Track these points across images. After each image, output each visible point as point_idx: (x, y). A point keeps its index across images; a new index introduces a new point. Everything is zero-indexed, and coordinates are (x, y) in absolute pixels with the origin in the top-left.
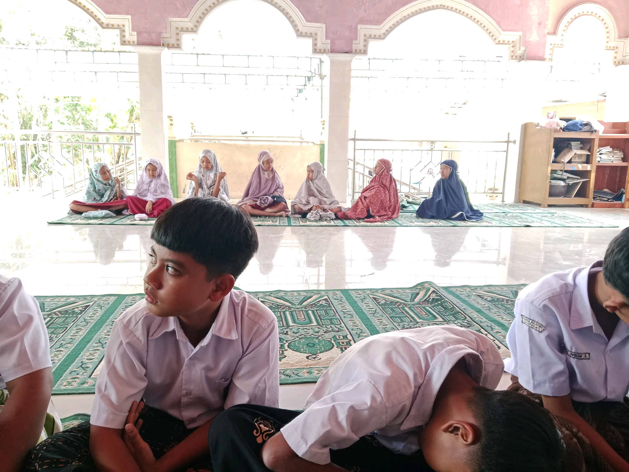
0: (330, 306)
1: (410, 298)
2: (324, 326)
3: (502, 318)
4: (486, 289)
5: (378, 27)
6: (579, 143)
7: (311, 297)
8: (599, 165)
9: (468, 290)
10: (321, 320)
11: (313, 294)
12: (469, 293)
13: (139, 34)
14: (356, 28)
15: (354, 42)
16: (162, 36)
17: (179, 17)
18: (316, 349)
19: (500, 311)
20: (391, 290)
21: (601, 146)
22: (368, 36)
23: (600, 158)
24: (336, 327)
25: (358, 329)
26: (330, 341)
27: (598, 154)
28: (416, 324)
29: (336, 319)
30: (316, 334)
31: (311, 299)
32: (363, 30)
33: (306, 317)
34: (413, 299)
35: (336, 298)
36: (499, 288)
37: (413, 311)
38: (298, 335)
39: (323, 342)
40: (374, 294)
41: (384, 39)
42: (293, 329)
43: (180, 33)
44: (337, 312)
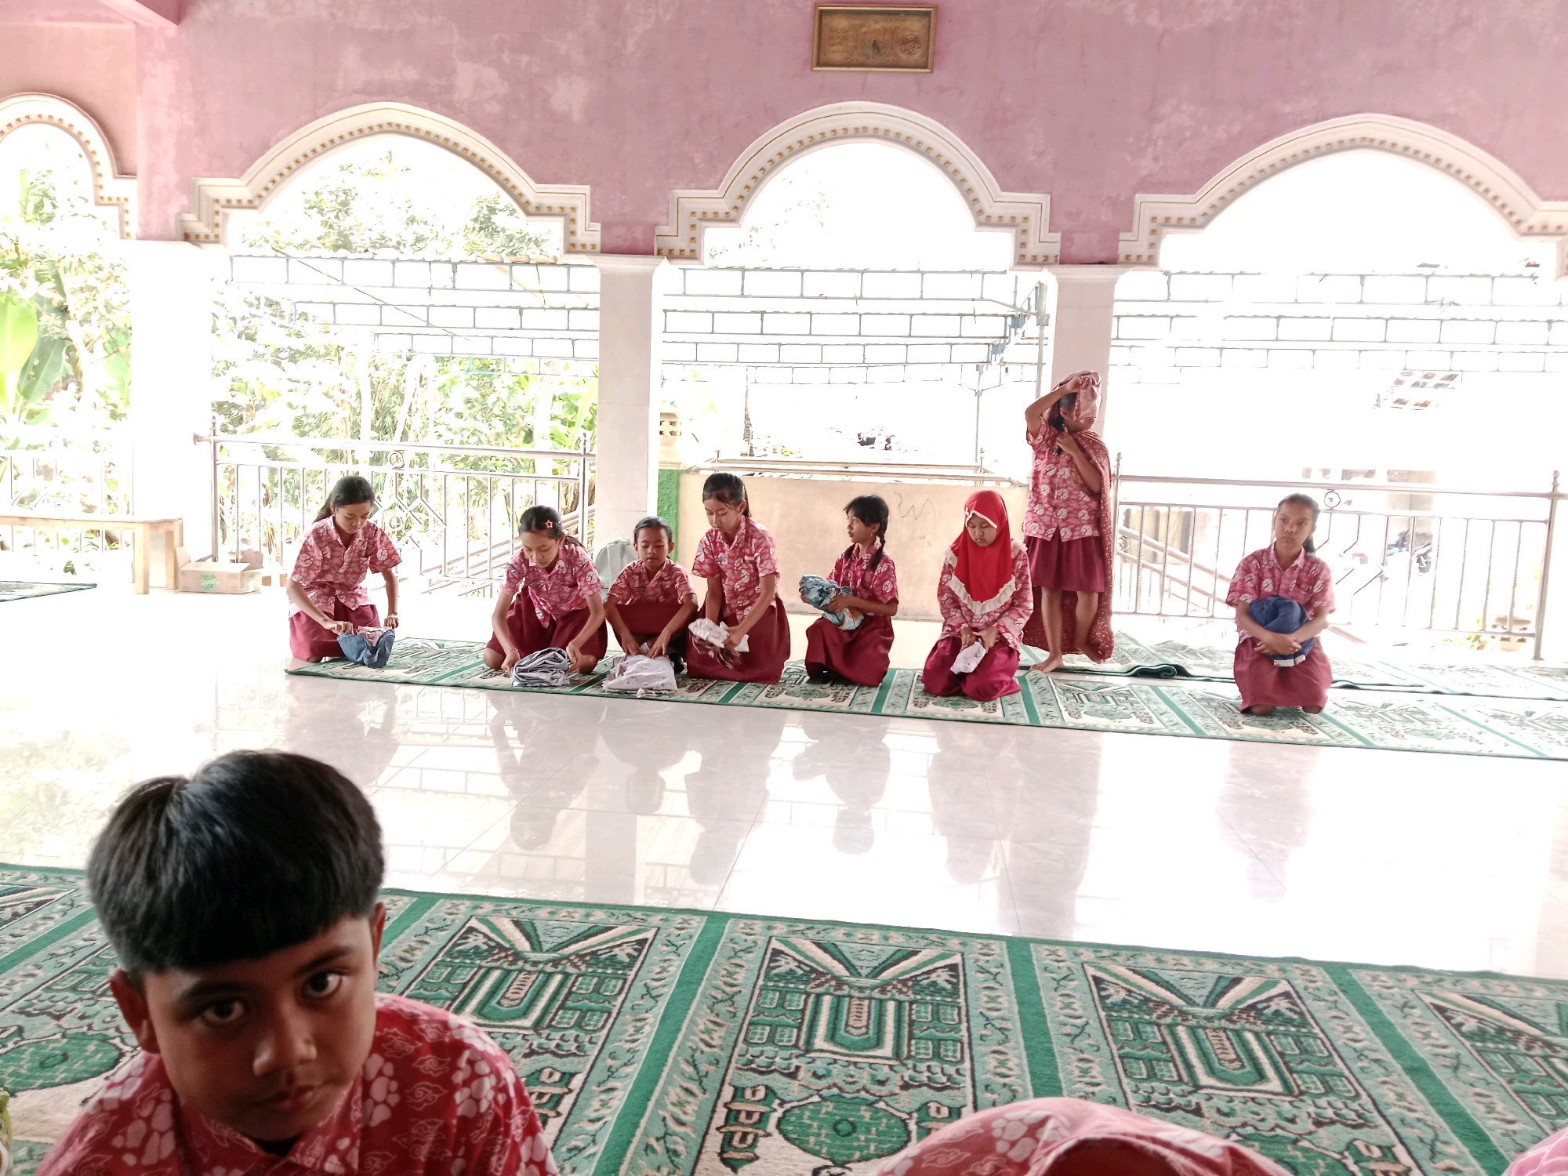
0: (955, 992)
1: (1205, 992)
2: (910, 1063)
3: (1490, 1109)
4: (1474, 985)
5: (1188, 198)
7: (915, 953)
9: (1412, 982)
10: (910, 1039)
11: (923, 942)
12: (1410, 996)
13: (606, 227)
14: (1130, 203)
15: (1123, 236)
16: (657, 233)
17: (697, 188)
18: (855, 1144)
19: (1490, 1080)
20: (1160, 955)
22: (1161, 220)
24: (942, 1070)
25: (1005, 1090)
26: (904, 1121)
28: (1190, 1093)
29: (955, 1041)
30: (875, 1089)
31: (914, 959)
32: (1149, 205)
33: (871, 1022)
34: (1213, 1000)
35: (985, 965)
36: (1519, 986)
37: (1198, 1042)
38: (823, 1083)
39: (885, 1121)
40: (1104, 963)
41: (1202, 226)
42: (818, 1063)
43: (699, 223)
44: (967, 1015)
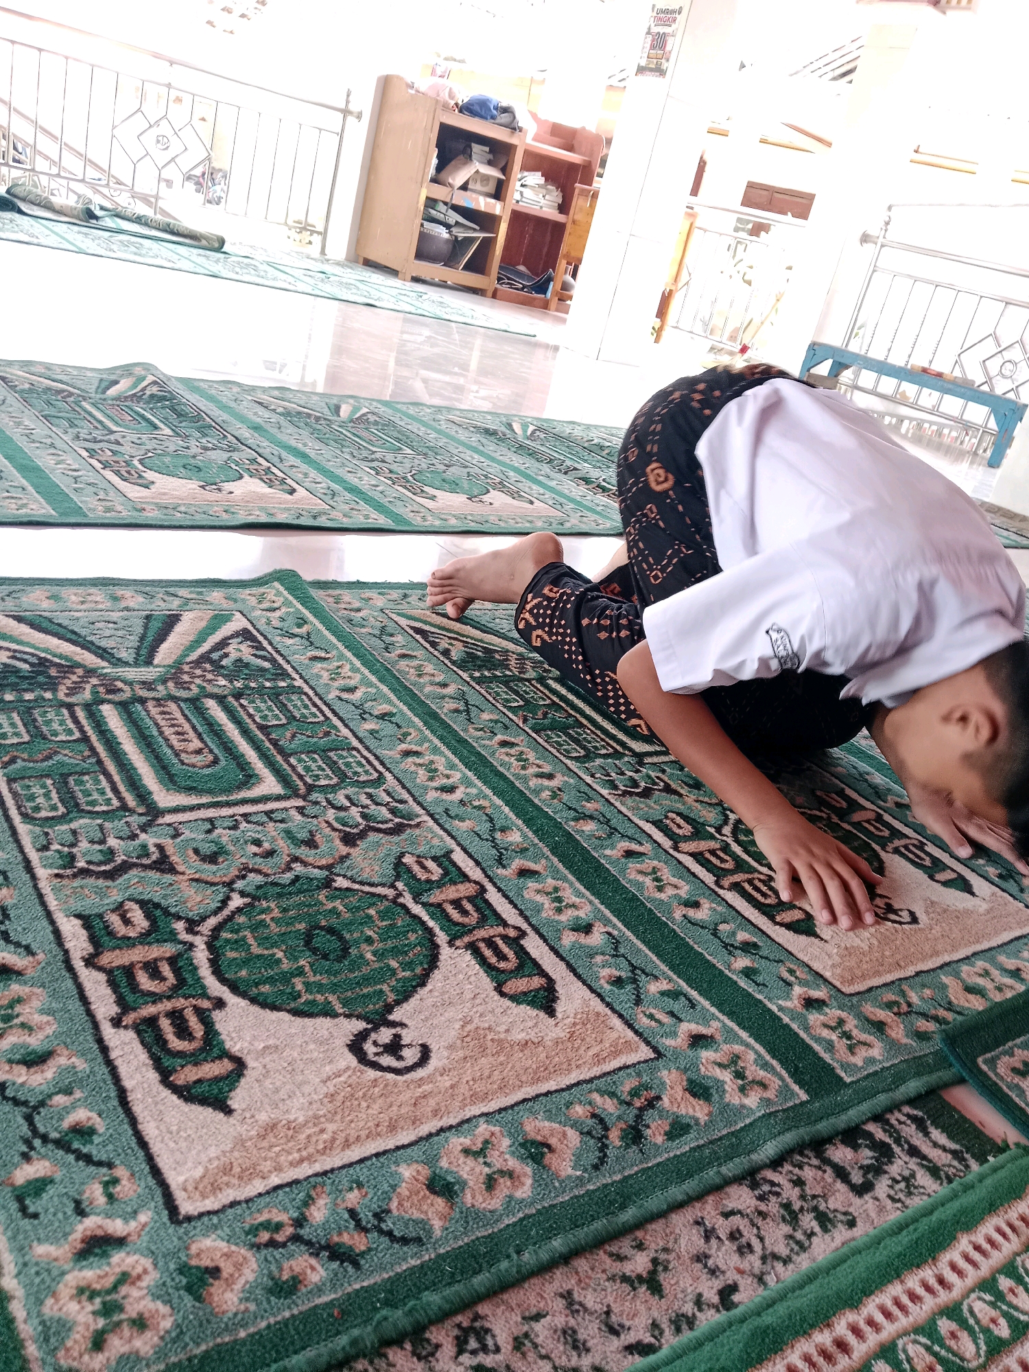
6: (487, 149)
8: (517, 208)
21: (525, 168)
23: (521, 193)
27: (518, 184)
